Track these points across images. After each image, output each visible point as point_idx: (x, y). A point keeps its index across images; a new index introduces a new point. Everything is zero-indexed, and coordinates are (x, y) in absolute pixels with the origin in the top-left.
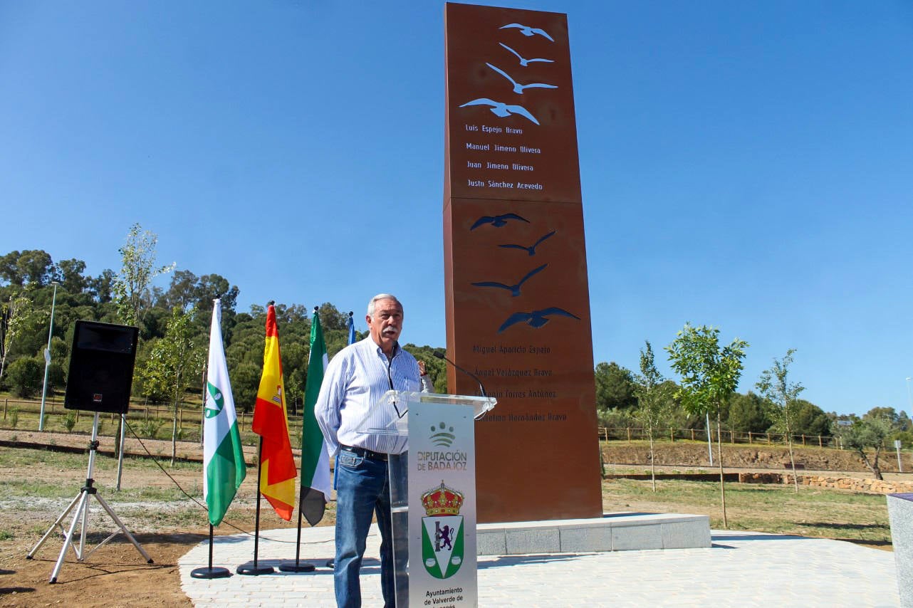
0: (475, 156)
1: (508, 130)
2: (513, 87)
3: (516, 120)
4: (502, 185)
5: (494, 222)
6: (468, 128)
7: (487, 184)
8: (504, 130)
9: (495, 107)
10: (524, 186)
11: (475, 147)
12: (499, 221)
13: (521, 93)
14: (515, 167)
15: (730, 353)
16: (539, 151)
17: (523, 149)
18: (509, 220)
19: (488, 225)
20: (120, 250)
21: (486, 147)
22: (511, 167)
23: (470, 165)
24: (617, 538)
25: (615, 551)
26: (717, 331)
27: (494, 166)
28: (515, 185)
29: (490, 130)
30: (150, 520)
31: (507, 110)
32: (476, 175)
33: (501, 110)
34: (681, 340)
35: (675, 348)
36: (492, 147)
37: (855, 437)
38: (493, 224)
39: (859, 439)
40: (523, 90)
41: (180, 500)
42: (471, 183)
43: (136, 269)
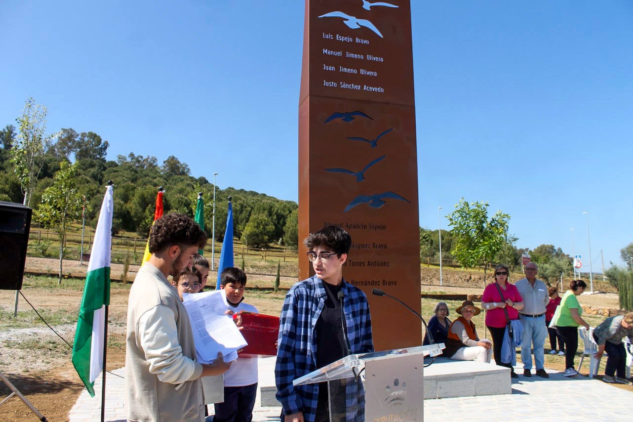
0: (330, 60)
1: (357, 40)
2: (363, 4)
3: (364, 32)
4: (351, 86)
5: (344, 117)
6: (325, 36)
7: (339, 85)
8: (354, 40)
9: (348, 20)
10: (369, 89)
11: (330, 53)
12: (348, 116)
13: (369, 9)
14: (362, 72)
15: (496, 222)
16: (382, 60)
17: (369, 57)
18: (358, 117)
19: (339, 120)
20: (16, 120)
21: (339, 54)
22: (359, 71)
23: (326, 68)
24: (441, 388)
25: (439, 398)
26: (487, 205)
27: (345, 70)
28: (362, 87)
29: (342, 39)
30: (43, 351)
31: (357, 23)
32: (330, 76)
33: (352, 22)
34: (459, 211)
35: (454, 217)
36: (344, 54)
37: (544, 271)
38: (343, 119)
39: (547, 272)
40: (371, 7)
41: (67, 323)
42: (326, 84)
43: (31, 135)
